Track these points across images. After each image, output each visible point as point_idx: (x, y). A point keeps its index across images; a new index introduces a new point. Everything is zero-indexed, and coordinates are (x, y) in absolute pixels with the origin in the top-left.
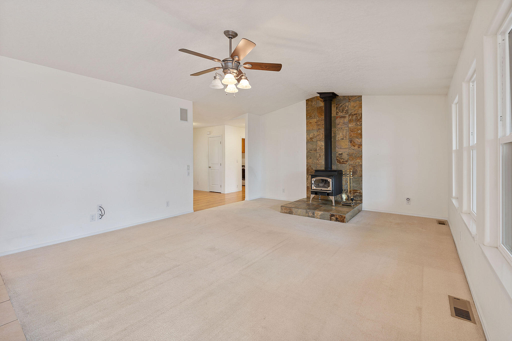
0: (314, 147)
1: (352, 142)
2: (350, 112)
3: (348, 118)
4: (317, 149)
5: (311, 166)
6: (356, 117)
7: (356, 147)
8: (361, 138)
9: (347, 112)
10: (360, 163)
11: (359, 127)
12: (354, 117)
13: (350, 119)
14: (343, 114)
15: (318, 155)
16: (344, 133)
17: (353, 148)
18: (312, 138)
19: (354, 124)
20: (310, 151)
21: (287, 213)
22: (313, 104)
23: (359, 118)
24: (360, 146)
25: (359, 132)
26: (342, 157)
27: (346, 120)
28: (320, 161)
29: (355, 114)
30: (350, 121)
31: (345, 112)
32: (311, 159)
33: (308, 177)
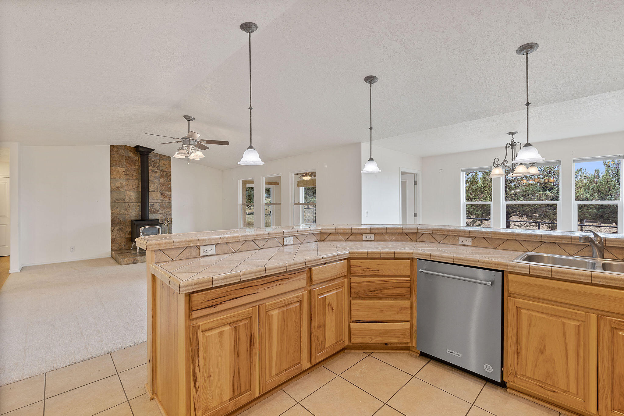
0: (122, 196)
1: (163, 195)
2: (161, 168)
3: (159, 173)
4: (125, 199)
5: (117, 217)
6: (167, 173)
7: (167, 199)
8: (171, 191)
9: (158, 168)
10: (170, 212)
11: (169, 182)
12: (165, 173)
13: (161, 174)
14: (155, 169)
15: (127, 205)
16: (156, 186)
17: (164, 199)
18: (119, 187)
19: (165, 179)
20: (117, 201)
21: (130, 264)
22: (120, 152)
23: (169, 175)
24: (170, 198)
25: (169, 186)
26: (154, 208)
27: (158, 174)
28: (129, 211)
29: (165, 171)
30: (161, 176)
31: (156, 168)
32: (117, 209)
33: (113, 228)
